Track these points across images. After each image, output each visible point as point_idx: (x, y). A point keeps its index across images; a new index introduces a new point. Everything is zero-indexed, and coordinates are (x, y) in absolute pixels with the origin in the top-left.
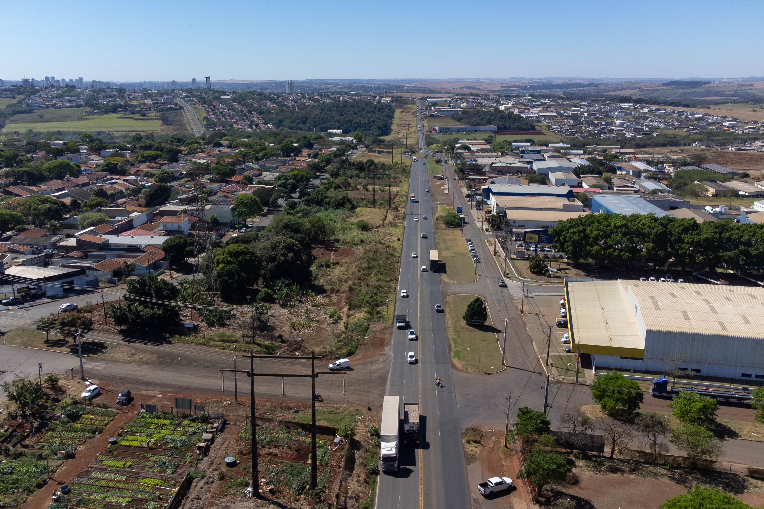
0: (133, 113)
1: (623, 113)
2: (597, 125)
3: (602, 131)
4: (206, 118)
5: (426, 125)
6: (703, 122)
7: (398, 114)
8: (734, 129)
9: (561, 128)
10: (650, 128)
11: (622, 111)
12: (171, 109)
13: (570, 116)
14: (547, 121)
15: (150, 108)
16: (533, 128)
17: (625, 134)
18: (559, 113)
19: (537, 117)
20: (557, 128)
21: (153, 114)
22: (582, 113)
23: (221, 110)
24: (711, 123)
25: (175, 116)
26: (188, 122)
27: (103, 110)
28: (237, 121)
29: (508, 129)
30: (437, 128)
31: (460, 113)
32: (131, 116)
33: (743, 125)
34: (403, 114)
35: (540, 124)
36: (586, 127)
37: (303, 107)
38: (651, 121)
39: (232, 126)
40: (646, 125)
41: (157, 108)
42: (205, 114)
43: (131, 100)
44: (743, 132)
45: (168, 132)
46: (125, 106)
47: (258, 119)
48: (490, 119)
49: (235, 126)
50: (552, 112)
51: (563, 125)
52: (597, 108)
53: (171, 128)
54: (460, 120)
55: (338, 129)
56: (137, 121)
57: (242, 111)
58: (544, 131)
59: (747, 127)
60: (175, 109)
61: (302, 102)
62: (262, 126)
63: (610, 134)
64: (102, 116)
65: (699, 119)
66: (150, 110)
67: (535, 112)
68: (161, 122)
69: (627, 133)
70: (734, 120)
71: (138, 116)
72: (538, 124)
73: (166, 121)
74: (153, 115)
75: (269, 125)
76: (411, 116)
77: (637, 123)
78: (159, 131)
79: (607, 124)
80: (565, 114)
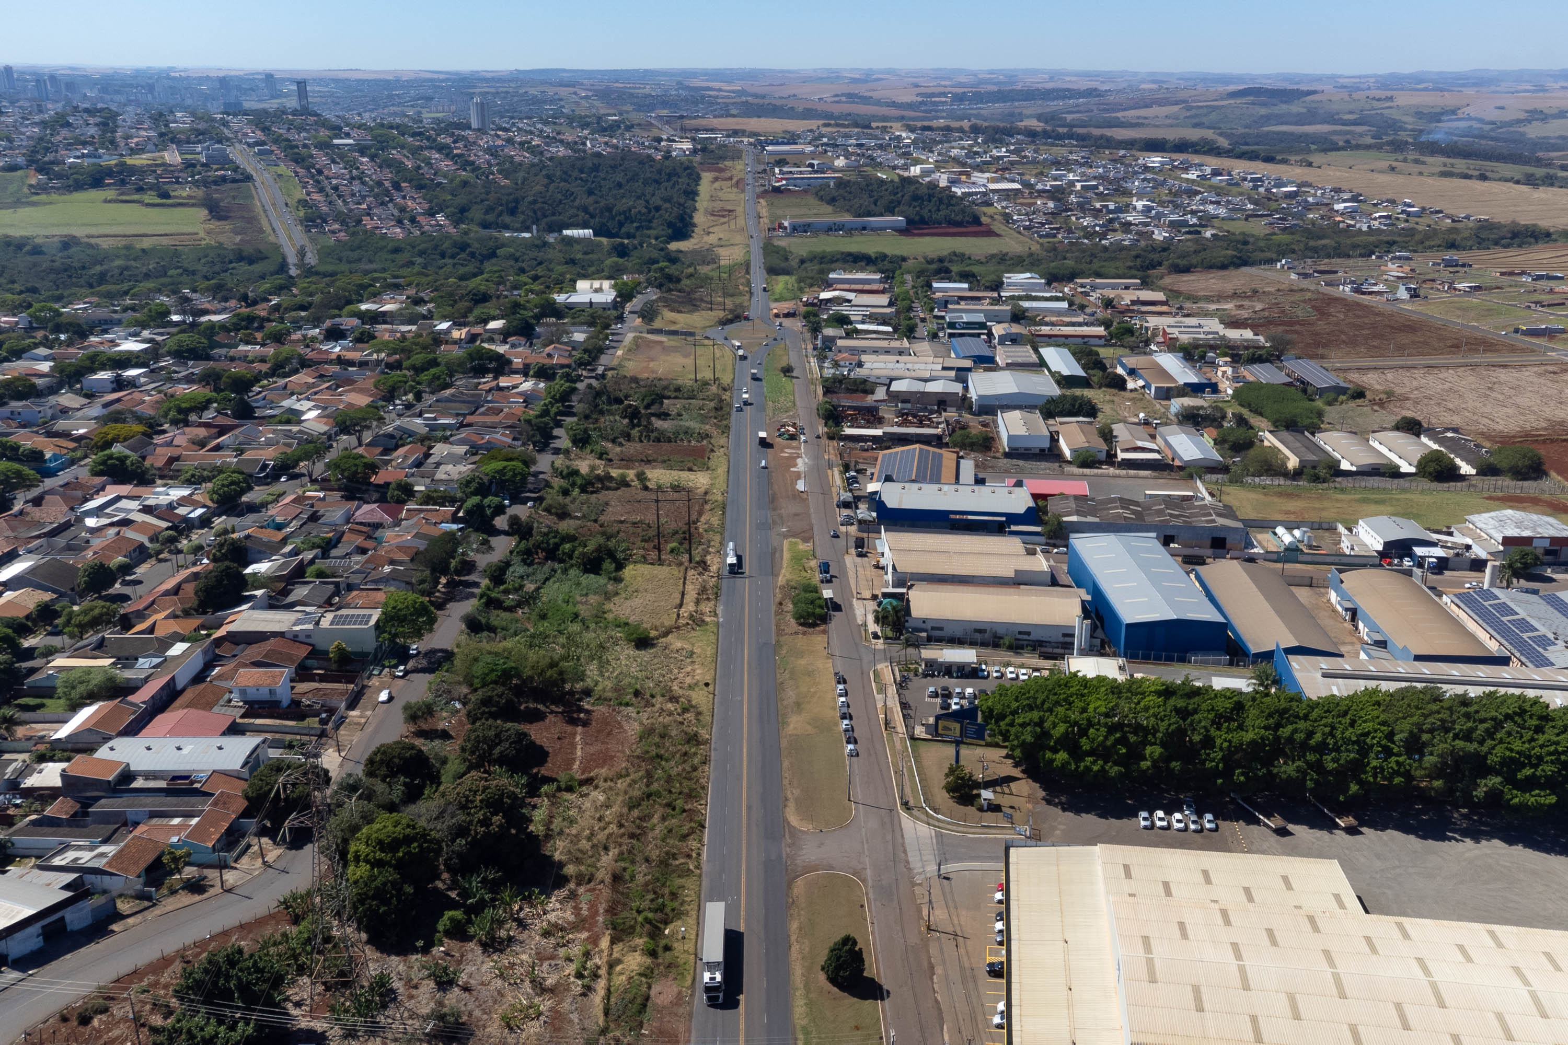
0: (140, 190)
1: (1148, 181)
2: (1100, 211)
3: (1109, 227)
4: (303, 203)
5: (764, 212)
6: (1299, 203)
7: (706, 184)
8: (1353, 218)
9: (1031, 221)
10: (1200, 218)
11: (1149, 176)
12: (224, 179)
13: (1048, 191)
14: (1004, 204)
15: (177, 178)
16: (976, 221)
17: (1153, 232)
18: (1027, 185)
19: (984, 194)
20: (1022, 221)
21: (186, 191)
22: (1072, 183)
23: (334, 182)
24: (1312, 204)
25: (234, 198)
26: (265, 211)
27: (71, 182)
28: (370, 208)
29: (927, 223)
30: (786, 224)
31: (832, 184)
32: (136, 197)
33: (1371, 208)
34: (717, 185)
35: (989, 210)
36: (1078, 219)
37: (510, 168)
38: (1204, 201)
39: (359, 222)
40: (1193, 213)
41: (193, 176)
42: (300, 194)
43: (133, 152)
44: (1369, 227)
45: (222, 239)
46: (120, 173)
47: (416, 205)
48: (891, 202)
49: (366, 220)
50: (1013, 181)
51: (1034, 213)
52: (1101, 170)
53: (227, 226)
54: (832, 201)
55: (585, 226)
56: (150, 210)
57: (379, 184)
58: (998, 227)
59: (1377, 215)
60: (234, 181)
61: (506, 156)
62: (422, 219)
63: (1123, 232)
64: (67, 197)
65: (1290, 196)
66: (177, 182)
67: (982, 181)
68: (203, 213)
69: (1156, 232)
70: (1354, 199)
71: (150, 197)
72: (985, 209)
73: (216, 211)
74: (184, 194)
75: (440, 217)
76: (735, 190)
77: (1176, 206)
78: (202, 234)
79: (1118, 210)
80: (1040, 186)
